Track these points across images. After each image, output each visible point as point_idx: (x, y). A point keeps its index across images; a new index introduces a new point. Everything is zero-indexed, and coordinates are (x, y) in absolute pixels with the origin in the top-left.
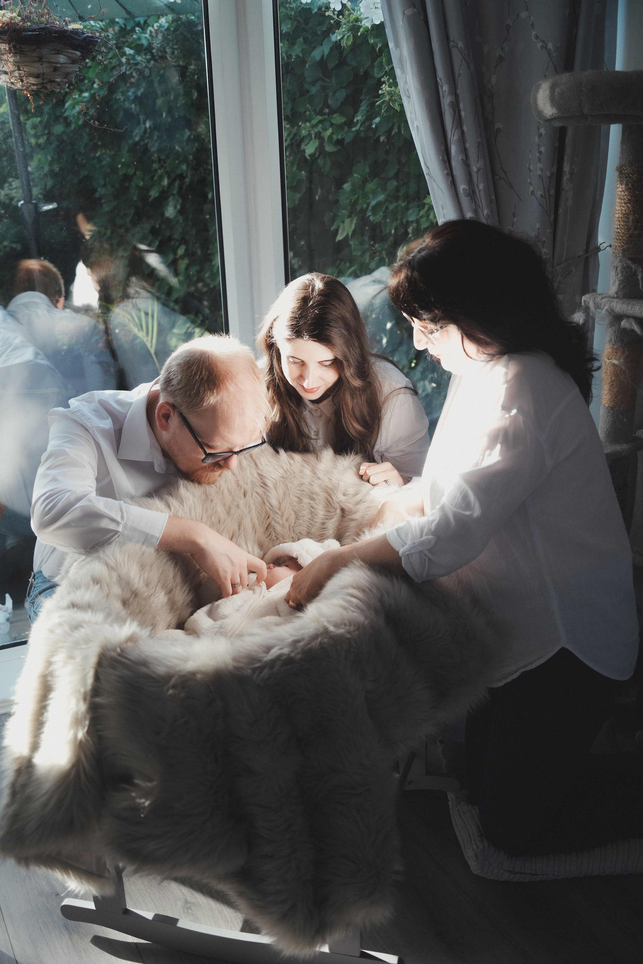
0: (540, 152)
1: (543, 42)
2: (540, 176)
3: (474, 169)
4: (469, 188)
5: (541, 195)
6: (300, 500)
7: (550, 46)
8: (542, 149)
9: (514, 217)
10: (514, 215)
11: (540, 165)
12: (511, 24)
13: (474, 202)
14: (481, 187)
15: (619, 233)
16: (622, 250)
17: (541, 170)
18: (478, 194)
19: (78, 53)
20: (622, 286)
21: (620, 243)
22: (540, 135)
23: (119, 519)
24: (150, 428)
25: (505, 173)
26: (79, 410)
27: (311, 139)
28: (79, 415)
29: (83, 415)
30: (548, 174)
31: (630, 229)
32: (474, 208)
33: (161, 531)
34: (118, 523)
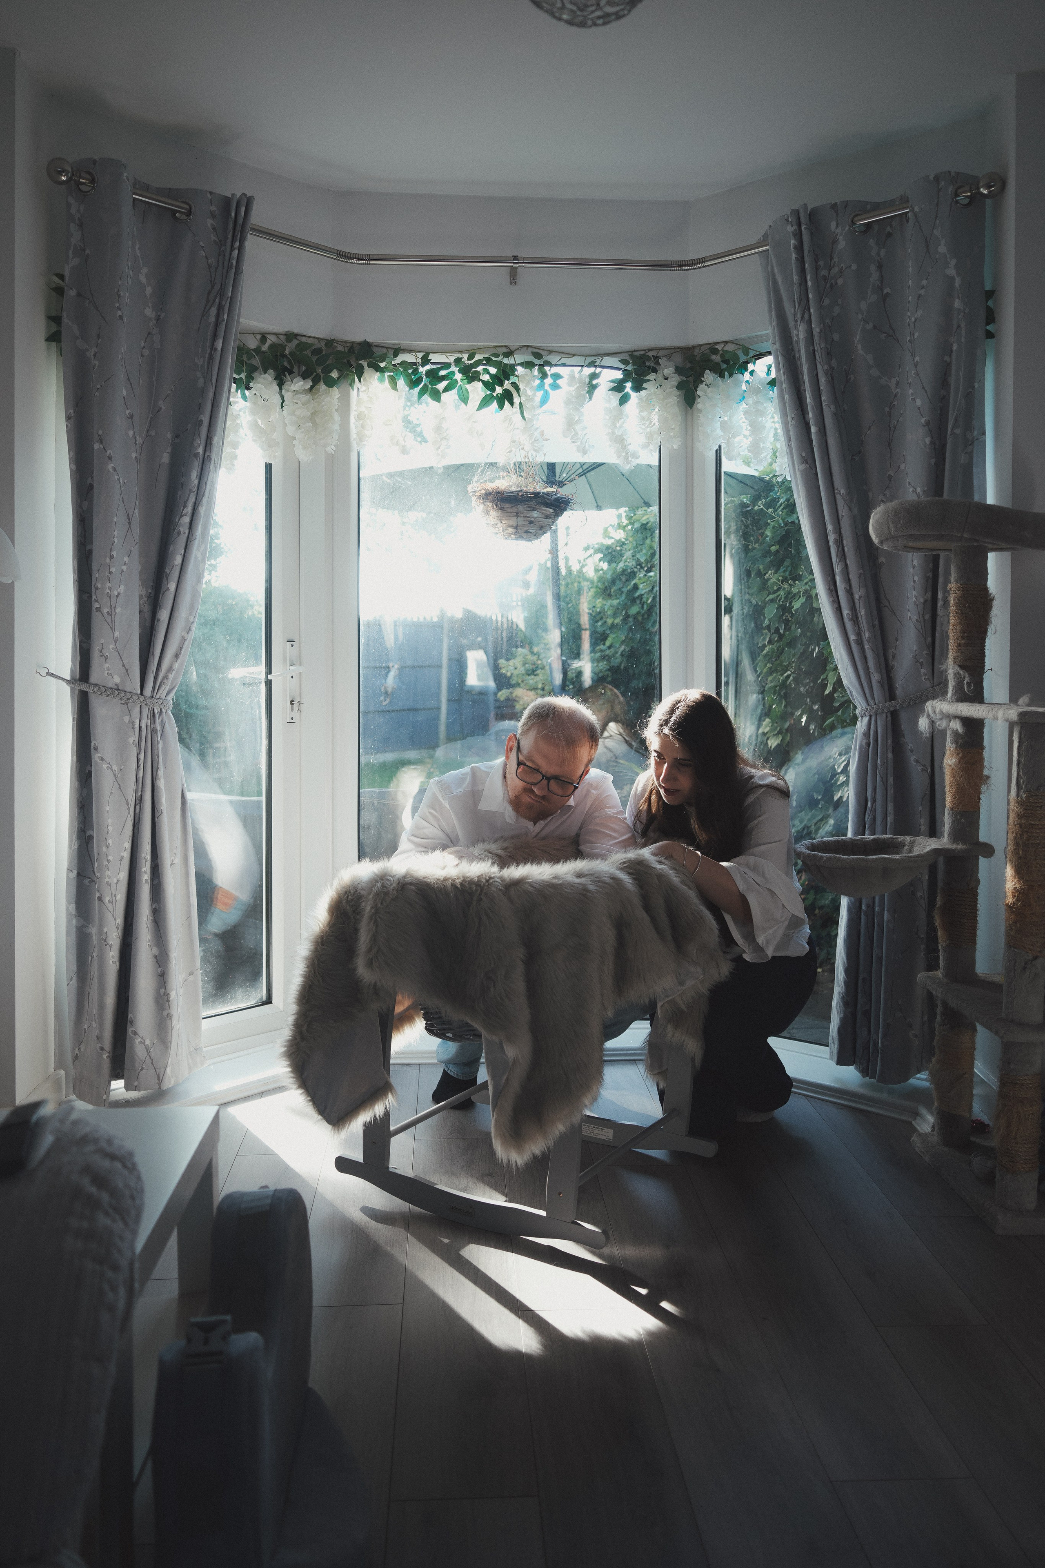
0: (915, 582)
1: (914, 487)
2: (915, 603)
3: (857, 597)
4: (852, 614)
5: (917, 620)
7: (919, 490)
8: (916, 578)
9: (897, 641)
10: (897, 640)
11: (914, 593)
12: (892, 475)
13: (857, 626)
14: (863, 613)
17: (916, 597)
18: (860, 619)
19: (551, 510)
20: (954, 691)
22: (914, 567)
25: (888, 601)
27: (800, 597)
30: (922, 600)
32: (857, 630)
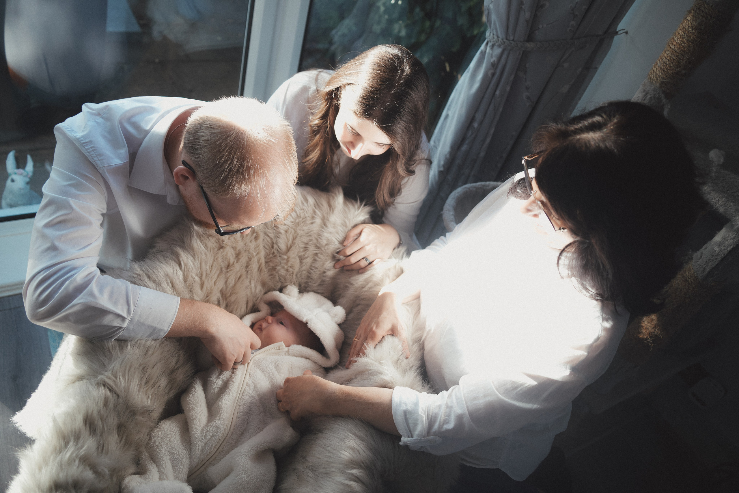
6: (306, 249)
15: (666, 64)
16: (661, 81)
21: (662, 74)
23: (125, 315)
24: (166, 163)
26: (91, 142)
28: (88, 149)
29: (94, 149)
31: (680, 66)
33: (171, 324)
34: (123, 319)
